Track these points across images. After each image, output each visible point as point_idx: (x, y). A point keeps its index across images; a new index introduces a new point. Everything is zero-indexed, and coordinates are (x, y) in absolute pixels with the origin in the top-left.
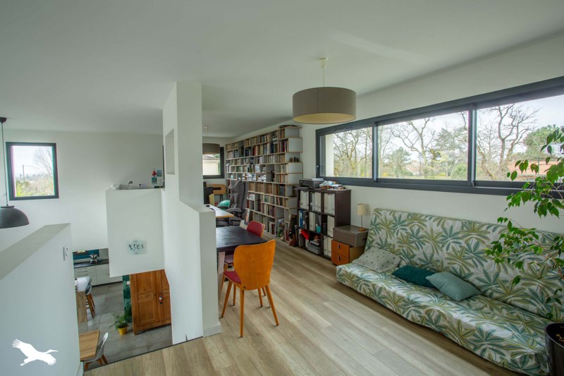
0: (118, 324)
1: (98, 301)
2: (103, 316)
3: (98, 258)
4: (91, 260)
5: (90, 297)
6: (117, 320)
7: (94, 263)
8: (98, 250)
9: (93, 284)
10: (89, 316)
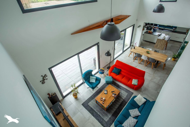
0: (173, 56)
1: (169, 45)
2: (169, 51)
3: (175, 30)
4: (173, 30)
5: (167, 43)
6: (174, 55)
7: (173, 32)
8: (177, 27)
9: (170, 39)
10: (165, 49)
